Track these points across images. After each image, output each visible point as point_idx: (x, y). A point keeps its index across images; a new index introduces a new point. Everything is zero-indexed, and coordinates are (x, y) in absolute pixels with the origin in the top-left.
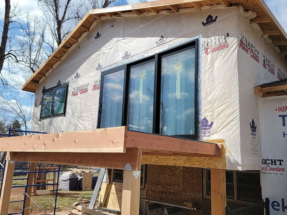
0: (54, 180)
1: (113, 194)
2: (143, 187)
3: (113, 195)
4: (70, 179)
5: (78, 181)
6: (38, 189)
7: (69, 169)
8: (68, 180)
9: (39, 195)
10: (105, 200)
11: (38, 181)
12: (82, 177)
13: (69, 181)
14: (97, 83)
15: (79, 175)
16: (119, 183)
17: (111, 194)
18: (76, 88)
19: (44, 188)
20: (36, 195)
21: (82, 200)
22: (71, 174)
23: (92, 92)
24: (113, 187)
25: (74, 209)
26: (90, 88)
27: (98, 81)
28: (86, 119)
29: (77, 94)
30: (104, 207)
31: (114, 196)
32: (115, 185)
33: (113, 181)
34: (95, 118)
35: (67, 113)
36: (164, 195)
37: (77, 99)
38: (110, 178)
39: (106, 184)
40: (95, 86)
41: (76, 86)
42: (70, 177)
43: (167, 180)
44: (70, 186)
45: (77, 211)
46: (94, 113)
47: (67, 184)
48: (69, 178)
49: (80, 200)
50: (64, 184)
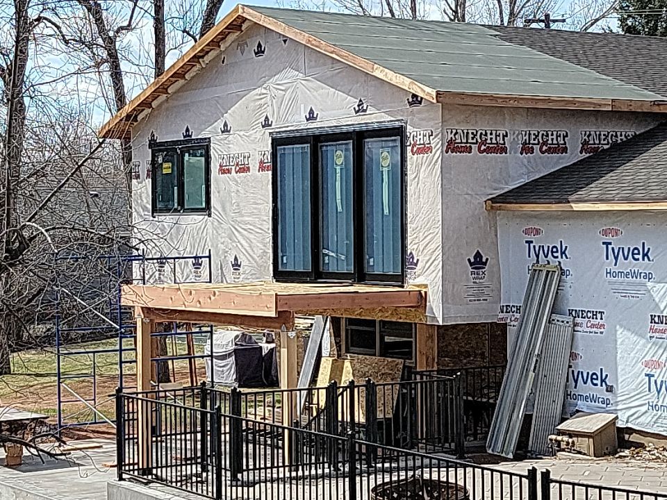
2: (413, 363)
4: (235, 350)
5: (261, 358)
8: (230, 355)
12: (273, 345)
13: (234, 357)
14: (265, 157)
15: (265, 339)
16: (360, 356)
22: (237, 336)
23: (258, 174)
24: (347, 364)
26: (254, 165)
27: (266, 153)
28: (252, 230)
32: (352, 361)
33: (348, 351)
34: (268, 229)
35: (213, 210)
37: (230, 183)
38: (338, 344)
39: (331, 359)
40: (262, 162)
41: (225, 153)
42: (236, 344)
44: (237, 371)
46: (265, 218)
47: (229, 367)
48: (231, 347)
50: (221, 369)
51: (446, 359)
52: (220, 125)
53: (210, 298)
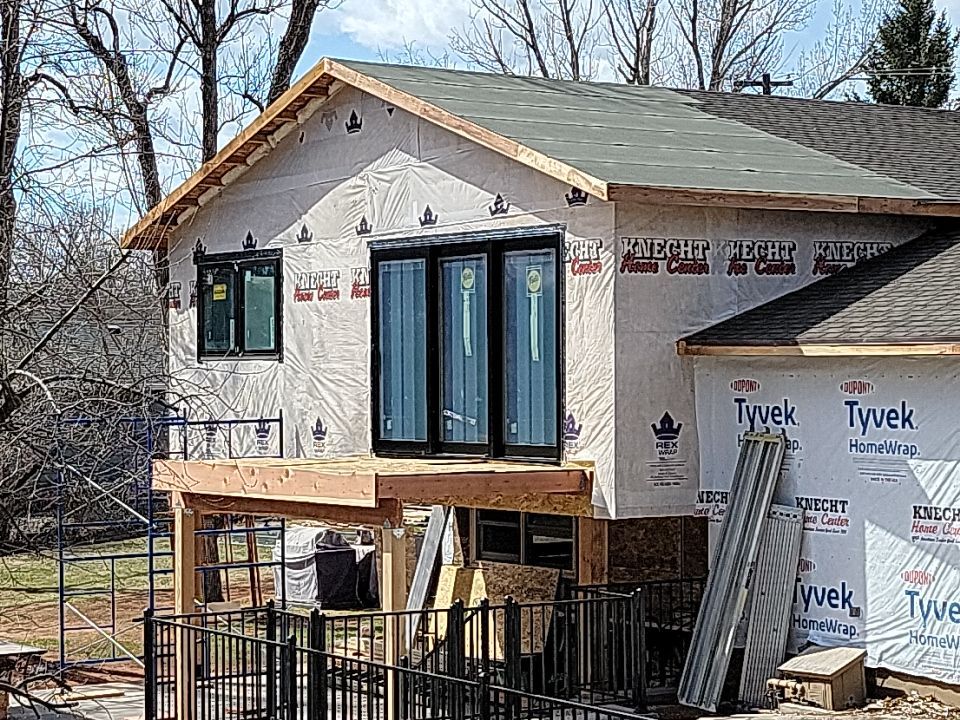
0: (251, 560)
4: (316, 555)
5: (354, 567)
8: (309, 562)
12: (372, 548)
13: (315, 565)
14: (362, 277)
15: (359, 539)
16: (497, 564)
18: (304, 276)
22: (320, 535)
23: (351, 301)
24: (478, 575)
26: (345, 287)
27: (363, 270)
28: (342, 381)
29: (309, 297)
32: (485, 570)
33: (479, 557)
34: (366, 380)
35: (285, 353)
37: (311, 313)
38: (465, 547)
39: (455, 568)
40: (356, 285)
41: (303, 271)
42: (318, 547)
44: (320, 586)
46: (361, 365)
47: (307, 579)
48: (311, 551)
50: (296, 582)
51: (621, 569)
52: (296, 230)
53: (282, 481)
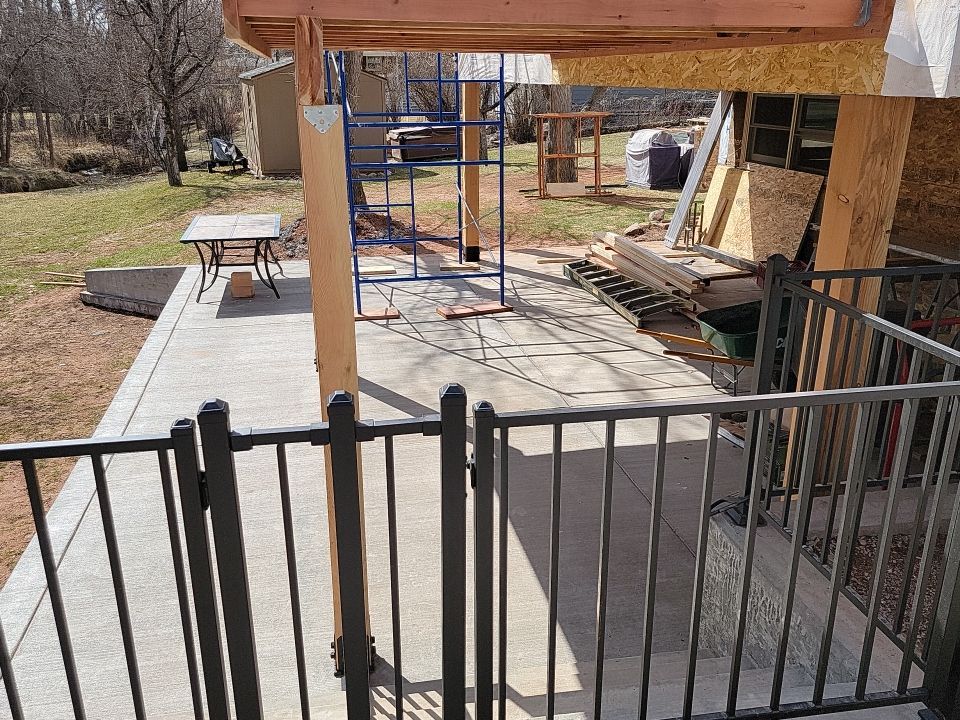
0: (595, 153)
1: (741, 202)
3: (739, 209)
4: (650, 150)
5: (679, 159)
6: (552, 179)
7: (694, 120)
8: (646, 155)
9: (553, 198)
10: (716, 221)
11: (552, 156)
12: (692, 146)
13: (649, 157)
15: (688, 139)
16: (763, 167)
17: (735, 202)
19: (572, 179)
20: (546, 197)
21: (660, 220)
22: (656, 135)
24: (745, 176)
25: (598, 243)
30: (711, 244)
31: (743, 211)
32: (751, 172)
33: (749, 159)
36: (909, 214)
38: (738, 147)
39: (727, 168)
42: (653, 144)
43: (930, 155)
44: (651, 173)
45: (605, 246)
47: (644, 167)
48: (648, 146)
49: (654, 219)
50: (637, 169)
